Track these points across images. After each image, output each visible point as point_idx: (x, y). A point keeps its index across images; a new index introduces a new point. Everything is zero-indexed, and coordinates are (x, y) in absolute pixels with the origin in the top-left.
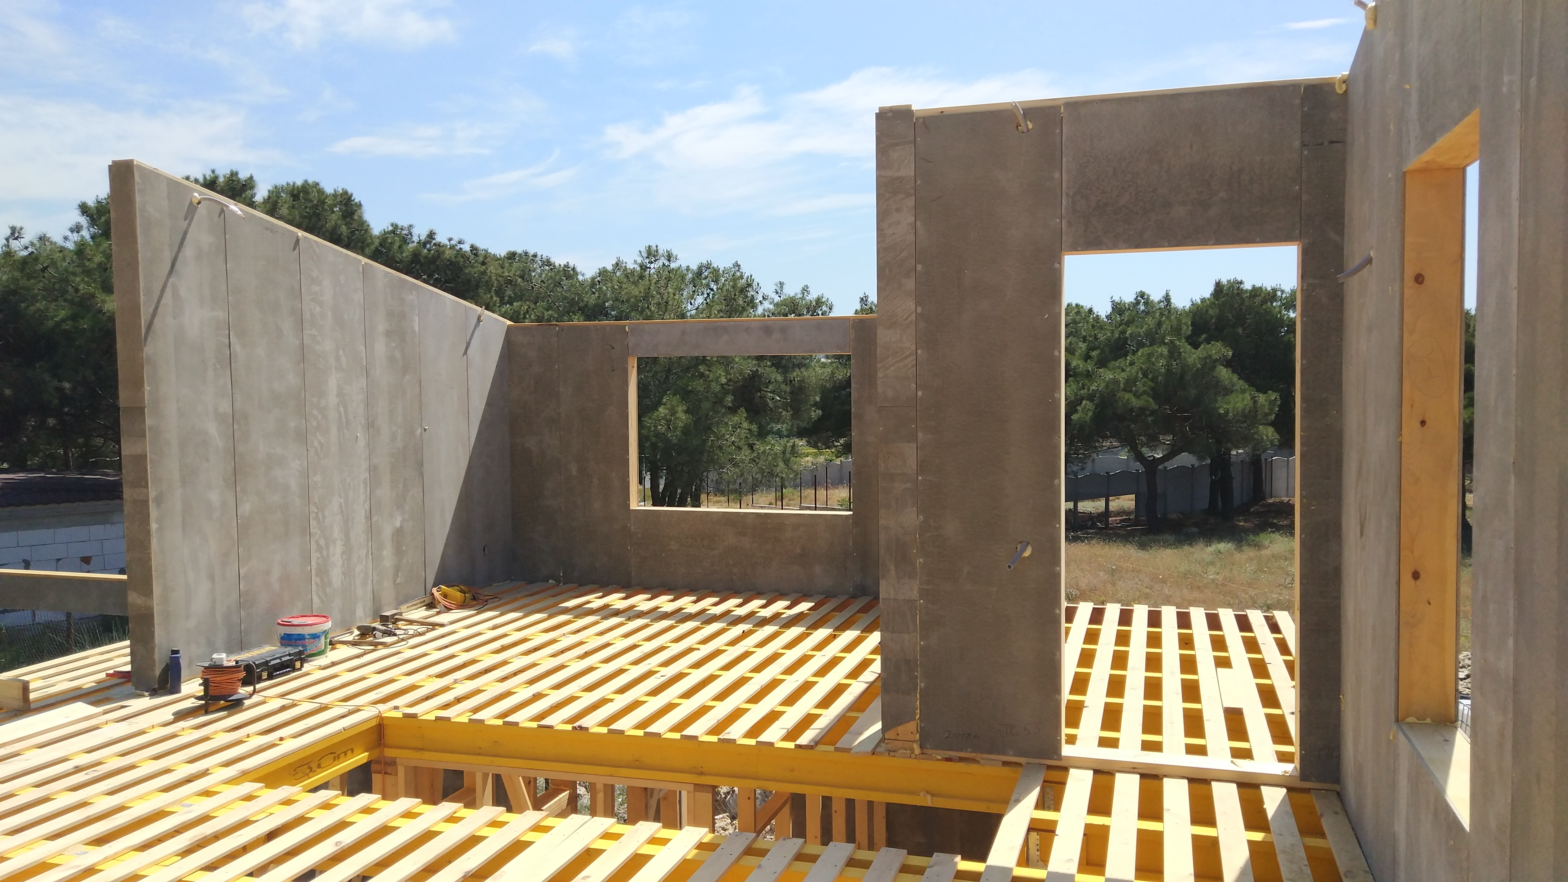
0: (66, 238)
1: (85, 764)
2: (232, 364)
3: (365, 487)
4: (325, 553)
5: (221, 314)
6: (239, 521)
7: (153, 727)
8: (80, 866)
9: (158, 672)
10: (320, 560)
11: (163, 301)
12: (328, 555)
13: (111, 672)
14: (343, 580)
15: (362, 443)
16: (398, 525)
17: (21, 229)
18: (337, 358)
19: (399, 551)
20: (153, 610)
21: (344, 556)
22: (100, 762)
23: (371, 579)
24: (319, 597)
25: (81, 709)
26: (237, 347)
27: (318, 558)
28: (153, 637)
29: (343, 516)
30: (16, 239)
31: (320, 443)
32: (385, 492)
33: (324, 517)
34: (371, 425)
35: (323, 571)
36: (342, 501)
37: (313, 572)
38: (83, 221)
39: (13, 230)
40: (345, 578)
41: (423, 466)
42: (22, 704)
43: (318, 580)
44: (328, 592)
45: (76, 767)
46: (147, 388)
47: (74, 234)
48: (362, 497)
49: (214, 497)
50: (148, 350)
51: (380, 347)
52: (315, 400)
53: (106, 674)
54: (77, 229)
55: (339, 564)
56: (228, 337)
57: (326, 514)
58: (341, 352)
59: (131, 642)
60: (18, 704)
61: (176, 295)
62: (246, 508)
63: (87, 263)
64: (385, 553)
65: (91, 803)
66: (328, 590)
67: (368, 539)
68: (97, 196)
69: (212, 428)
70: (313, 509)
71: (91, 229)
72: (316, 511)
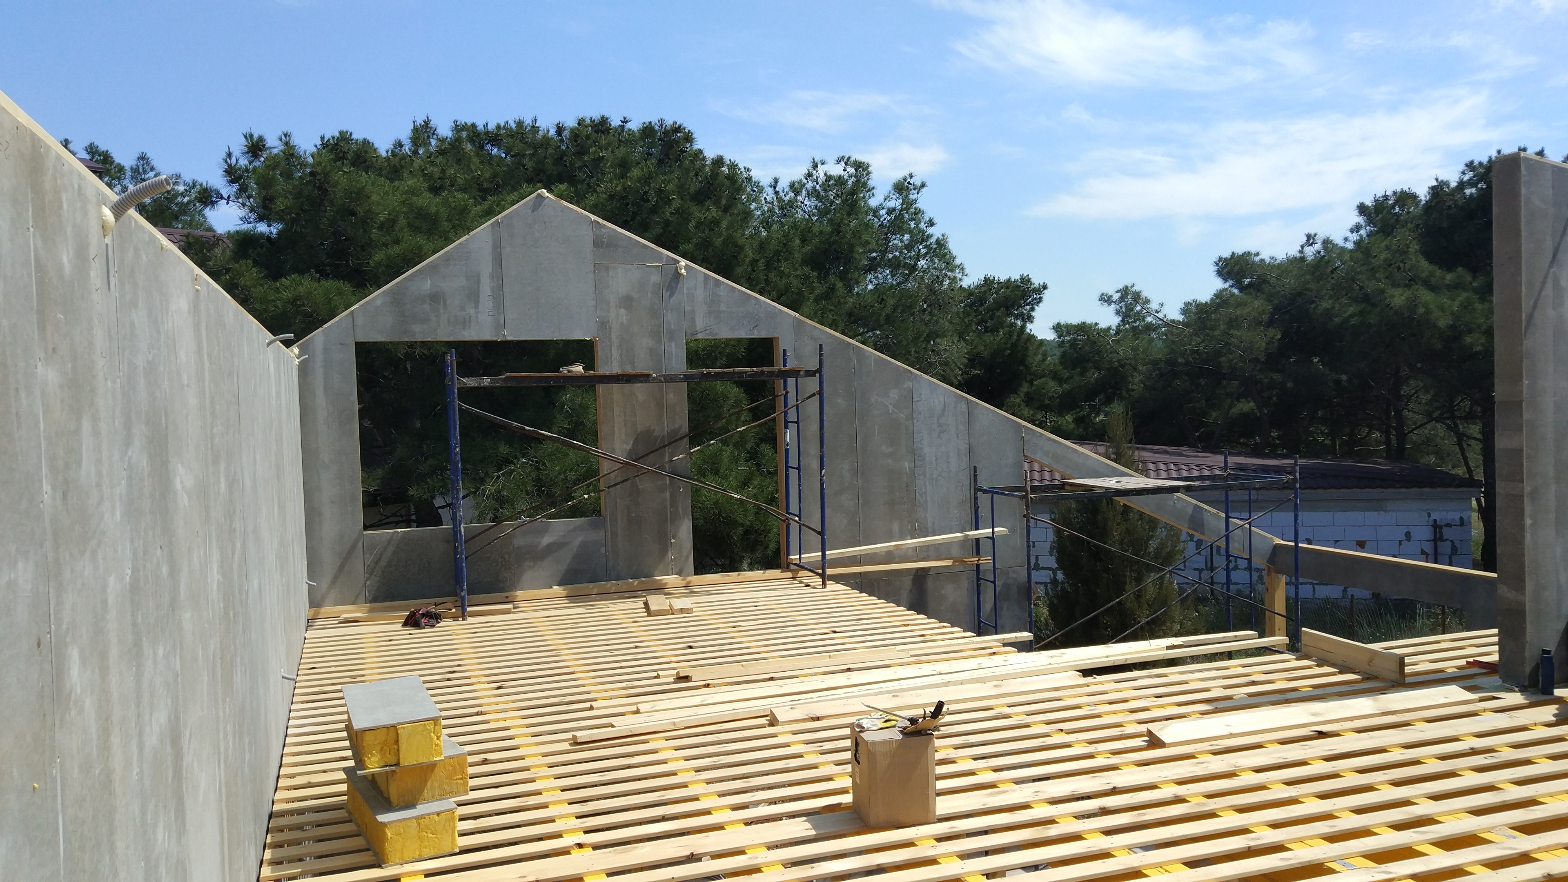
0: (1346, 239)
1: (1480, 748)
7: (1536, 724)
8: (1516, 849)
9: (1528, 669)
11: (1544, 293)
13: (1471, 660)
17: (1315, 235)
20: (1525, 606)
22: (1493, 749)
25: (1454, 693)
28: (1524, 634)
30: (1311, 245)
38: (1361, 220)
39: (1309, 236)
42: (1398, 676)
45: (1472, 749)
46: (1525, 382)
47: (1354, 234)
50: (1527, 344)
53: (1467, 661)
54: (1356, 228)
59: (1499, 631)
60: (1395, 676)
61: (1557, 285)
63: (1373, 261)
65: (1500, 789)
68: (1375, 195)
71: (1368, 228)
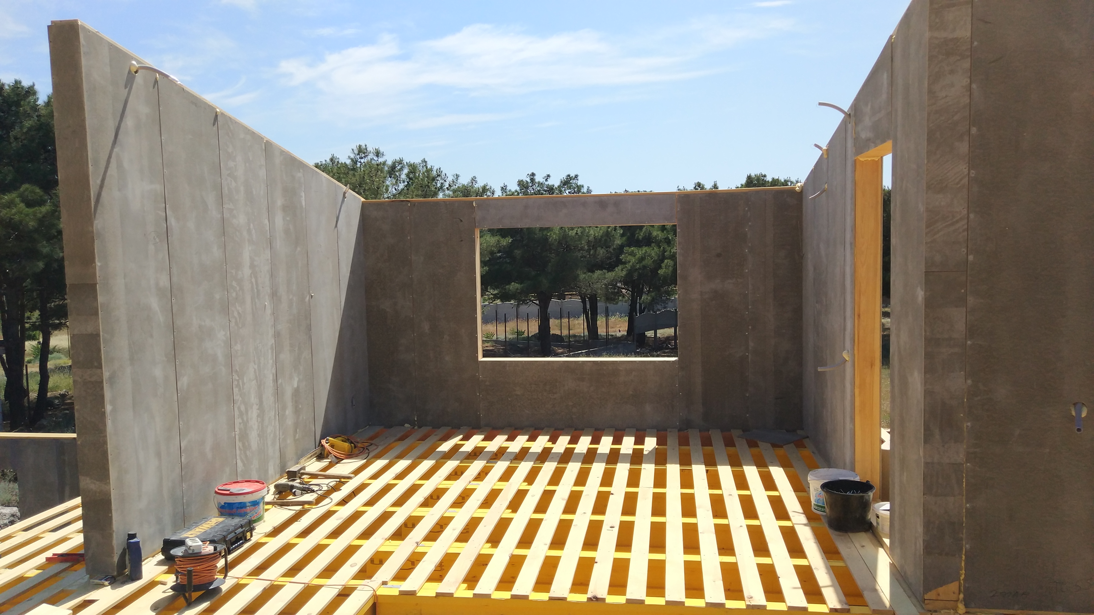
2: (169, 237)
3: (272, 352)
4: (245, 419)
5: (158, 187)
6: (179, 394)
9: (115, 559)
10: (242, 424)
11: (109, 173)
12: (247, 421)
14: (259, 442)
15: (269, 311)
16: (296, 386)
18: (249, 231)
19: (297, 411)
20: (110, 495)
21: (259, 418)
23: (278, 438)
24: (242, 461)
26: (172, 221)
27: (240, 423)
29: (257, 382)
31: (239, 313)
32: (286, 356)
33: (244, 384)
34: (274, 295)
35: (244, 436)
36: (256, 367)
37: (237, 437)
40: (260, 440)
41: (311, 330)
43: (241, 445)
44: (248, 454)
46: (98, 264)
48: (271, 362)
49: (158, 372)
50: (98, 224)
51: (279, 220)
52: (234, 271)
53: (45, 557)
55: (255, 427)
56: (164, 210)
57: (245, 381)
58: (252, 225)
61: (120, 166)
62: (184, 381)
64: (287, 412)
66: (248, 453)
67: (275, 400)
69: (154, 303)
70: (236, 377)
72: (237, 378)
